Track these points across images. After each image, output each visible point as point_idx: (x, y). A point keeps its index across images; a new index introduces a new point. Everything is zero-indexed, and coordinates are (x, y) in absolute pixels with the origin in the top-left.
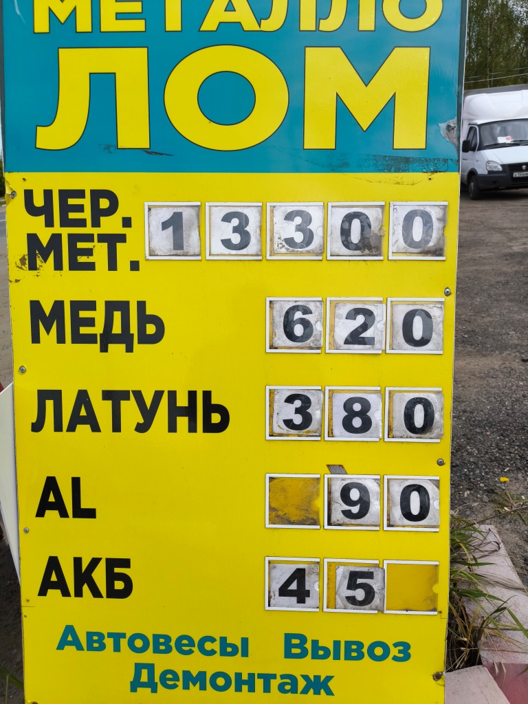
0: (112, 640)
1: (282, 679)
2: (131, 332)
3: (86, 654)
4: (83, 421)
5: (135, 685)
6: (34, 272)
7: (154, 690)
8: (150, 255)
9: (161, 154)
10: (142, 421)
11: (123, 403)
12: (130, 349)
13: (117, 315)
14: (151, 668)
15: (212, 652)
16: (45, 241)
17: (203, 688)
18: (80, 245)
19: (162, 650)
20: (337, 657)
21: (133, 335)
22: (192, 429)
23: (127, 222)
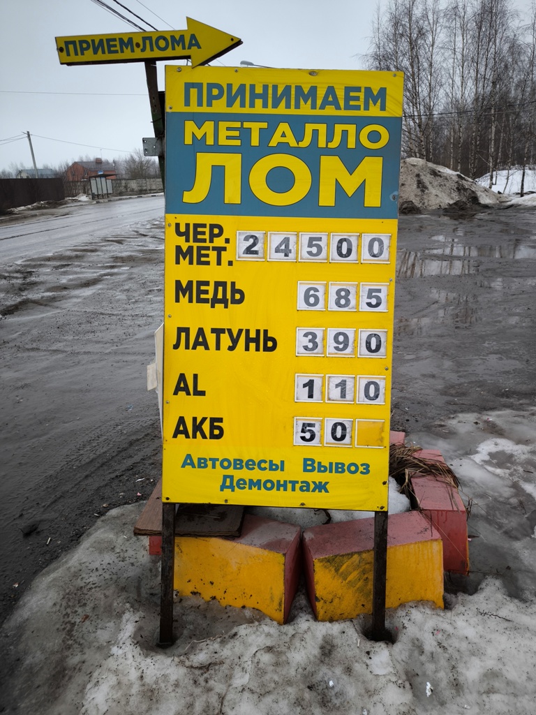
0: (211, 462)
1: (301, 484)
2: (227, 298)
3: (197, 470)
4: (200, 344)
5: (223, 487)
6: (179, 265)
7: (233, 490)
8: (239, 258)
10: (231, 345)
11: (222, 334)
12: (226, 307)
13: (220, 289)
14: (231, 477)
15: (265, 469)
16: (184, 249)
17: (259, 488)
18: (203, 252)
19: (238, 468)
20: (331, 471)
22: (257, 349)
23: (227, 241)
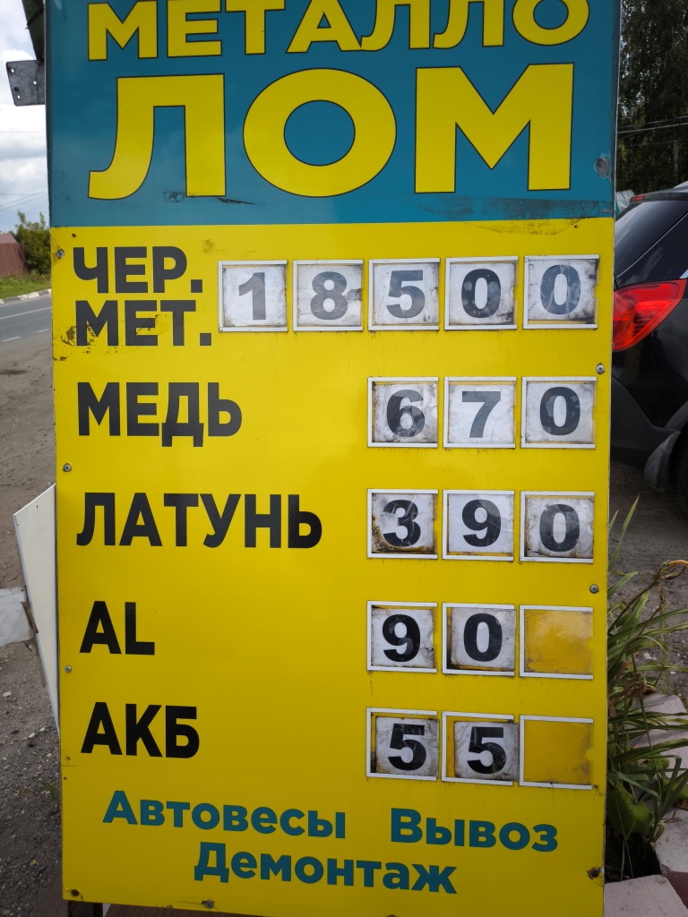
0: (172, 811)
1: (388, 869)
2: (201, 422)
3: (139, 828)
4: (141, 532)
5: (201, 871)
6: (84, 348)
7: (225, 879)
8: (225, 326)
9: (239, 202)
10: (212, 532)
11: (190, 510)
12: (198, 442)
13: (184, 401)
14: (220, 849)
15: (299, 831)
16: (97, 311)
17: (287, 877)
18: (140, 315)
19: (235, 826)
20: (459, 842)
21: (202, 424)
22: (275, 542)
23: (197, 286)
